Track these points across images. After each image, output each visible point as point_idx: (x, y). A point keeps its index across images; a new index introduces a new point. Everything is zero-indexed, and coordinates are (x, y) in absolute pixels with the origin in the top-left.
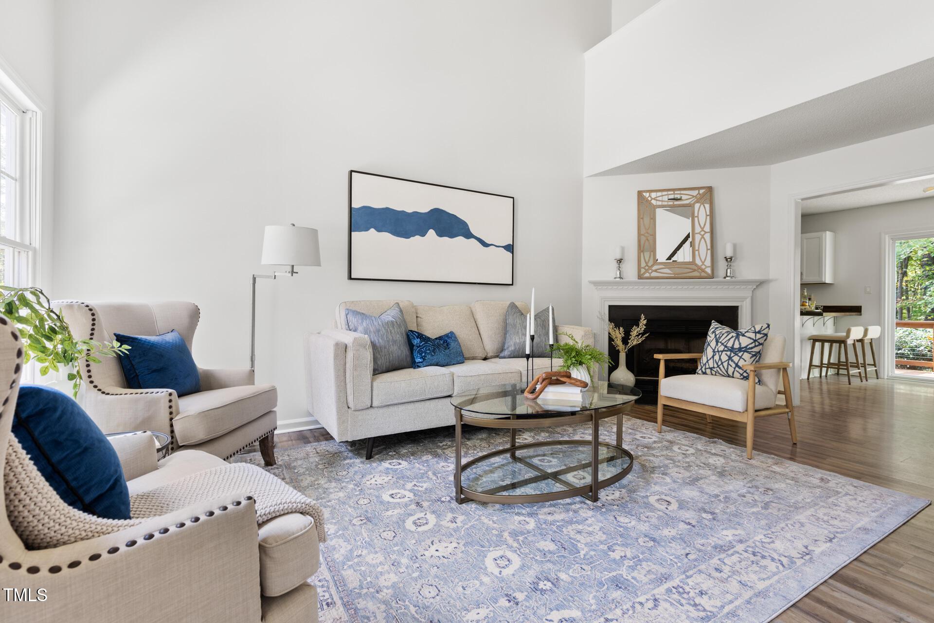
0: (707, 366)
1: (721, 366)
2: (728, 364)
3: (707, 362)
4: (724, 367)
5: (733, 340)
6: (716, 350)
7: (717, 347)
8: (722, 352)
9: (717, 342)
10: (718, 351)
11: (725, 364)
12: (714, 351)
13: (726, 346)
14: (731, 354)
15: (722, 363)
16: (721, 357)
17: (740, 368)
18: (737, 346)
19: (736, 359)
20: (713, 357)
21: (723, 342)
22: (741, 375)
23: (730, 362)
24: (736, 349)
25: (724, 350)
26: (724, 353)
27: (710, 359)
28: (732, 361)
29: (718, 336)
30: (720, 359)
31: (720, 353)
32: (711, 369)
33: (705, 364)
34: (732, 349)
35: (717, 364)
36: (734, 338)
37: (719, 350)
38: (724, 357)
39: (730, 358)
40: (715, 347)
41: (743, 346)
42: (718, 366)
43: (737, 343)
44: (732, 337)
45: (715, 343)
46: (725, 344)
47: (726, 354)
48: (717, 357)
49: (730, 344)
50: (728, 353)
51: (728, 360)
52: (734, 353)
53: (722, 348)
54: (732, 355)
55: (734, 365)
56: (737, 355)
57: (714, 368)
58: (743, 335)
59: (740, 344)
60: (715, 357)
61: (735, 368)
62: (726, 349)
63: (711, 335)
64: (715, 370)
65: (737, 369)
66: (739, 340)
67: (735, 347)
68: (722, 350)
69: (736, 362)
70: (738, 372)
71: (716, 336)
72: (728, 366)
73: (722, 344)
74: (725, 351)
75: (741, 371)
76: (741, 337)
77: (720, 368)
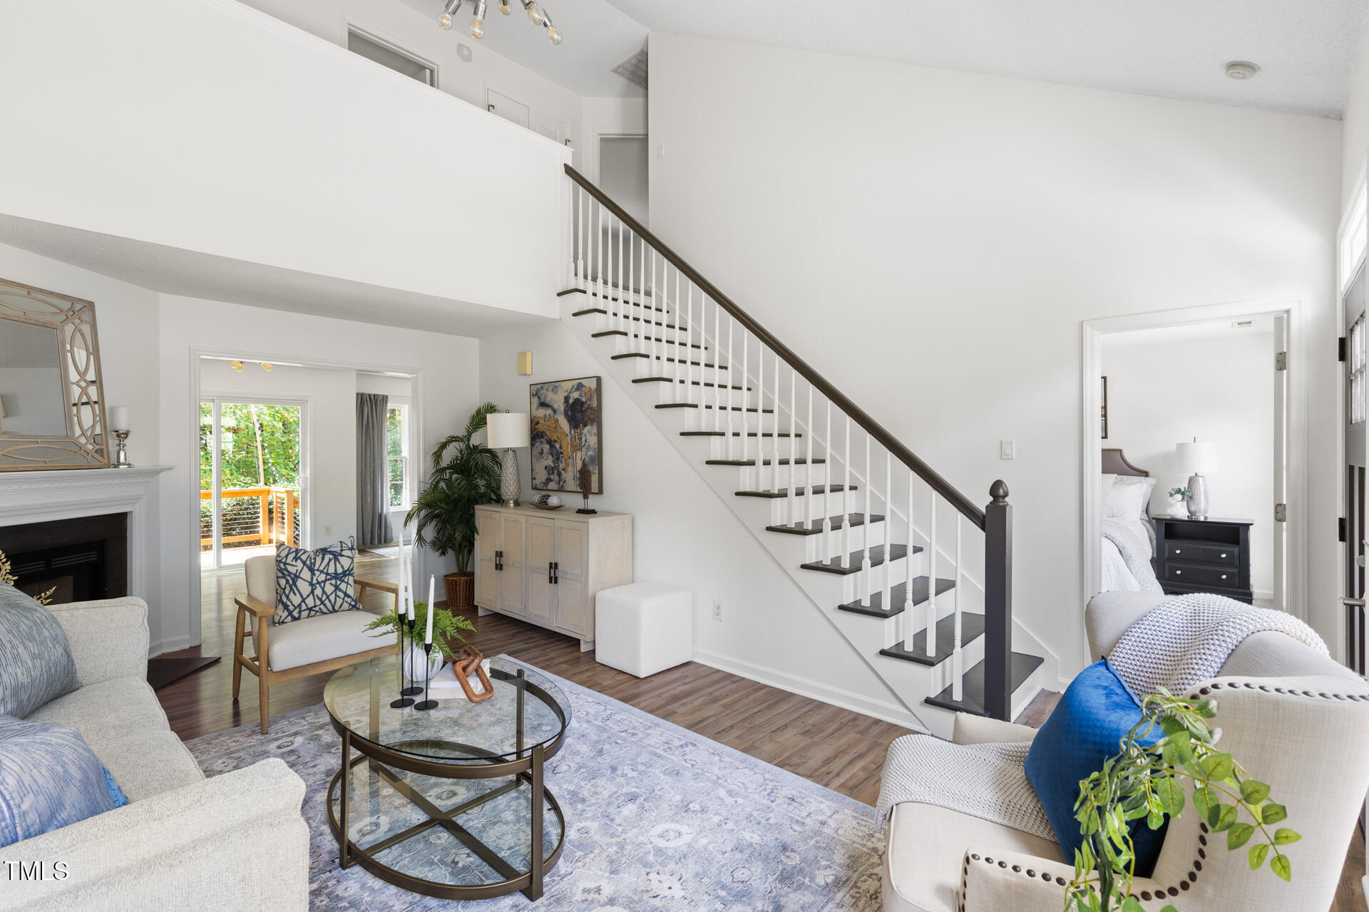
0: (304, 607)
1: (327, 602)
2: (336, 595)
3: (303, 600)
4: (330, 601)
5: (332, 563)
6: (315, 582)
7: (315, 578)
8: (324, 582)
9: (312, 571)
10: (318, 583)
11: (332, 598)
12: (311, 584)
13: (327, 574)
14: (336, 582)
15: (328, 597)
16: (326, 589)
17: (349, 596)
18: (340, 570)
19: (343, 586)
20: (312, 592)
21: (321, 569)
22: (350, 604)
23: (339, 593)
24: (340, 574)
25: (326, 580)
26: (327, 583)
27: (308, 596)
28: (340, 590)
29: (308, 563)
30: (324, 592)
31: (322, 584)
32: (310, 609)
33: (300, 605)
34: (336, 576)
35: (320, 600)
36: (333, 560)
37: (320, 580)
38: (329, 589)
39: (337, 587)
40: (312, 579)
41: (346, 569)
42: (322, 603)
43: (339, 566)
44: (330, 560)
45: (309, 573)
46: (325, 571)
47: (331, 584)
48: (318, 591)
49: (331, 570)
50: (333, 582)
51: (335, 590)
52: (340, 580)
53: (322, 577)
54: (339, 582)
55: (342, 595)
56: (343, 581)
57: (315, 606)
58: (342, 556)
59: (342, 567)
60: (315, 591)
61: (343, 599)
62: (328, 577)
63: (294, 563)
64: (317, 609)
65: (346, 599)
66: (339, 563)
67: (338, 572)
68: (324, 579)
69: (344, 590)
70: (346, 602)
71: (304, 563)
72: (336, 599)
73: (322, 572)
74: (329, 580)
75: (349, 600)
76: (339, 557)
77: (325, 605)
